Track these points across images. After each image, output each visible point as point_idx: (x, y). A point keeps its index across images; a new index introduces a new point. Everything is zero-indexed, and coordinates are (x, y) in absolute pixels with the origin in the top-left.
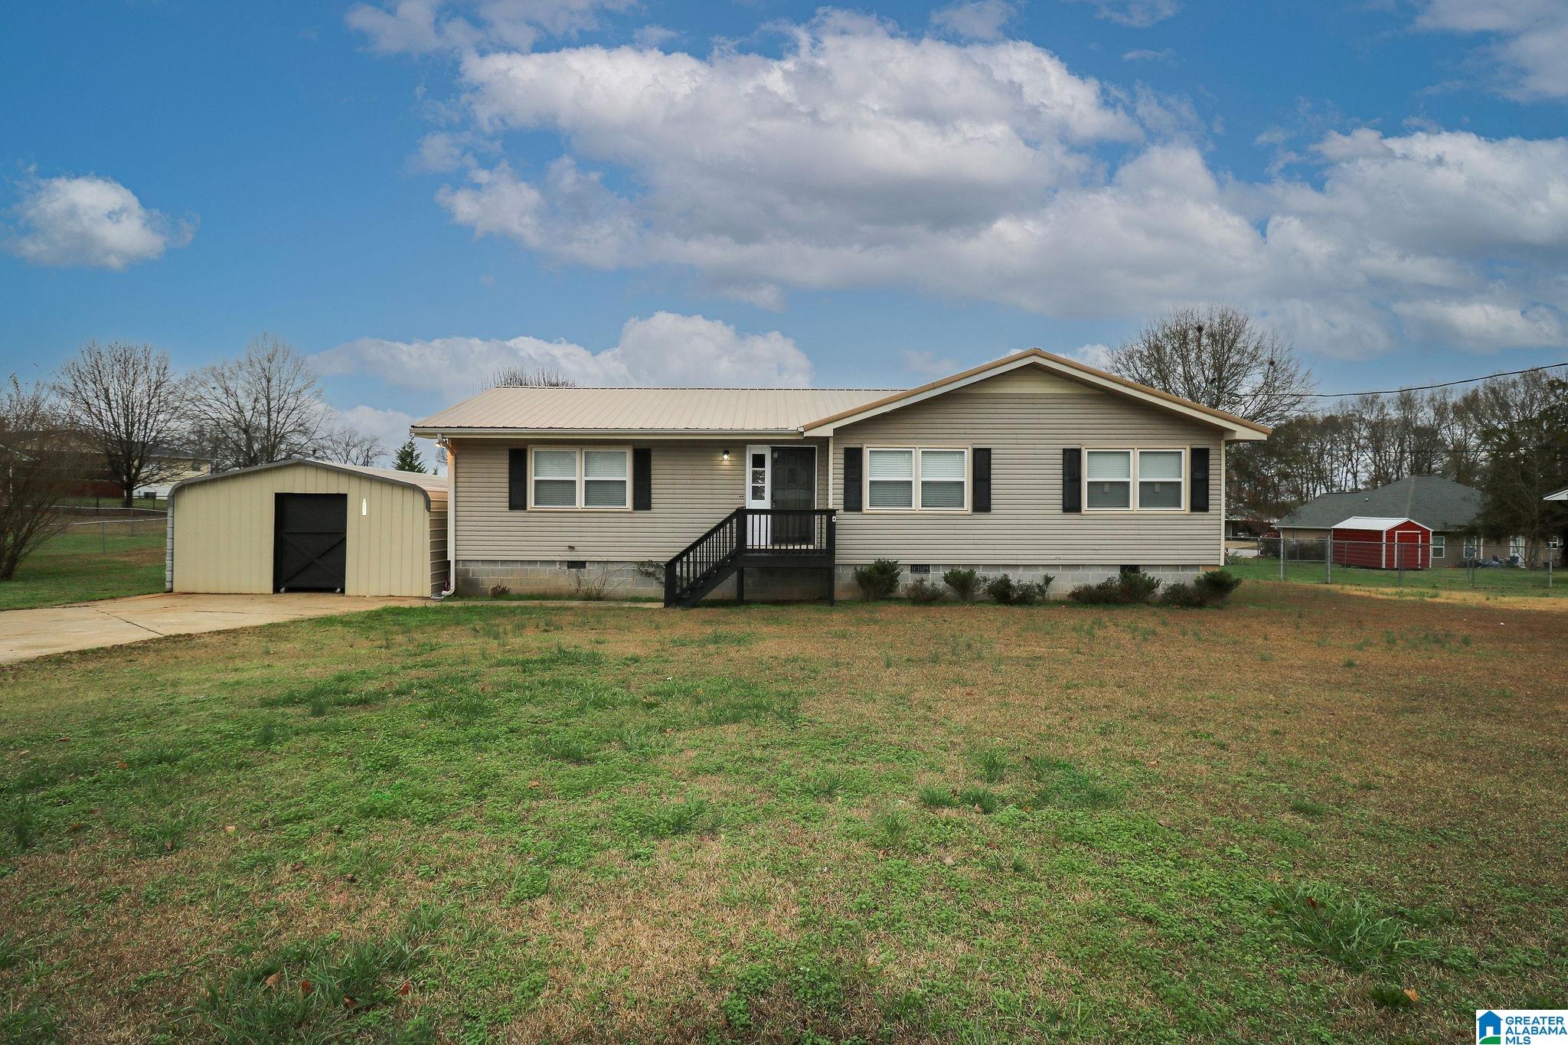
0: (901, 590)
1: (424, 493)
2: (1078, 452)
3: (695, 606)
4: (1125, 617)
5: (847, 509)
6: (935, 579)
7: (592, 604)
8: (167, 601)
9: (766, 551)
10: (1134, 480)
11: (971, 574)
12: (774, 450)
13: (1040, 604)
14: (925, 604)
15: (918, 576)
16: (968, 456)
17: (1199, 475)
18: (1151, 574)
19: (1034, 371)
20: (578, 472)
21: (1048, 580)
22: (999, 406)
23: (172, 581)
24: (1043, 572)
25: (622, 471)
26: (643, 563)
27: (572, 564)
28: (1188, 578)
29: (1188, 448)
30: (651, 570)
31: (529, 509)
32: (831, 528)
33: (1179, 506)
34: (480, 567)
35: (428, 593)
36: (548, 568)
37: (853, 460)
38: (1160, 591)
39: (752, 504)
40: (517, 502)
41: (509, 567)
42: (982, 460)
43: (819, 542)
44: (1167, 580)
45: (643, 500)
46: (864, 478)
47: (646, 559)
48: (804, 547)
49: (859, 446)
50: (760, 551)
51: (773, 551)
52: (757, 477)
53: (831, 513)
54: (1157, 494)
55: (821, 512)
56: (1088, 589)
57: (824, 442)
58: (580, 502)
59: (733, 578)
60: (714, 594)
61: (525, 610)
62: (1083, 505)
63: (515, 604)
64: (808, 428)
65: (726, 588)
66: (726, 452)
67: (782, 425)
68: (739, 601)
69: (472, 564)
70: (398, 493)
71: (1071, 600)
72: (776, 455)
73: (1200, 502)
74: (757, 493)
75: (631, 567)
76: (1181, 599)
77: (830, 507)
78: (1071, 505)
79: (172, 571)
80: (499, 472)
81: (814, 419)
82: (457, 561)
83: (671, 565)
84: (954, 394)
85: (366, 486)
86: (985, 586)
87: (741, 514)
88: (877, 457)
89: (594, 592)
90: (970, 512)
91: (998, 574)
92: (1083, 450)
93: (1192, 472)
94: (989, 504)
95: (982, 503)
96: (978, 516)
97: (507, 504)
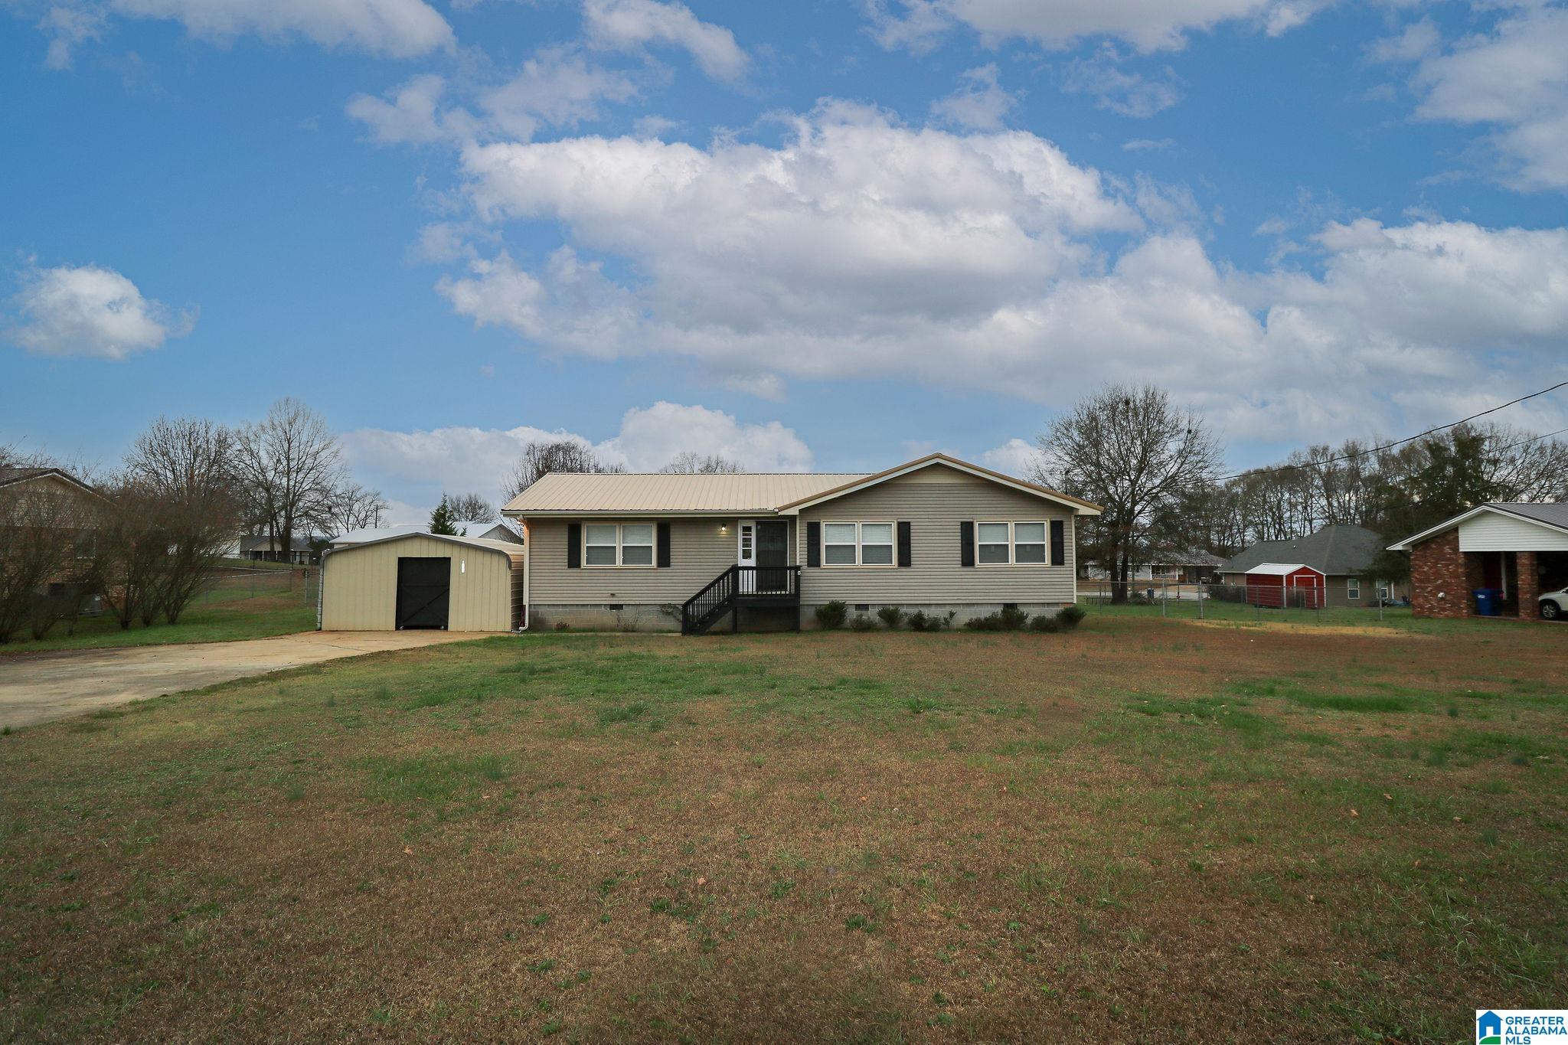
0: (848, 622)
1: (507, 556)
2: (971, 524)
3: (702, 635)
4: (1002, 639)
5: (809, 565)
6: (872, 615)
7: (630, 634)
8: (321, 637)
9: (753, 595)
10: (1011, 544)
11: (896, 611)
12: (758, 524)
13: (945, 630)
14: (863, 632)
15: (859, 612)
16: (894, 526)
17: (1057, 540)
18: (1021, 609)
19: (937, 468)
20: (619, 541)
21: (952, 614)
22: (916, 492)
23: (321, 623)
24: (948, 609)
25: (649, 540)
26: (663, 606)
27: (613, 607)
28: (1050, 613)
29: (1048, 521)
30: (670, 610)
31: (582, 567)
32: (798, 578)
33: (1044, 561)
34: (548, 609)
35: (509, 629)
36: (596, 609)
37: (814, 531)
38: (1029, 621)
39: (743, 562)
40: (574, 562)
41: (568, 609)
42: (904, 530)
43: (790, 589)
44: (1033, 614)
45: (664, 560)
46: (821, 543)
47: (667, 603)
48: (778, 593)
49: (818, 521)
50: (748, 595)
51: (757, 595)
52: (747, 542)
53: (798, 568)
54: (1028, 553)
55: (790, 568)
56: (978, 620)
57: (793, 518)
58: (619, 562)
59: (730, 614)
60: (716, 626)
61: (580, 638)
62: (975, 561)
63: (574, 634)
64: (781, 509)
65: (725, 621)
66: (724, 525)
67: (764, 506)
68: (734, 630)
69: (542, 607)
70: (487, 557)
71: (966, 627)
72: (759, 527)
73: (1058, 559)
74: (747, 555)
75: (651, 609)
76: (1043, 626)
77: (798, 564)
78: (968, 561)
79: (321, 615)
80: (560, 542)
81: (787, 503)
82: (530, 605)
83: (686, 606)
84: (888, 484)
85: (464, 552)
86: (906, 619)
87: (735, 570)
88: (830, 528)
89: (630, 627)
90: (896, 566)
91: (914, 611)
92: (975, 522)
93: (1052, 539)
94: (910, 561)
95: (905, 560)
96: (903, 569)
97: (567, 564)
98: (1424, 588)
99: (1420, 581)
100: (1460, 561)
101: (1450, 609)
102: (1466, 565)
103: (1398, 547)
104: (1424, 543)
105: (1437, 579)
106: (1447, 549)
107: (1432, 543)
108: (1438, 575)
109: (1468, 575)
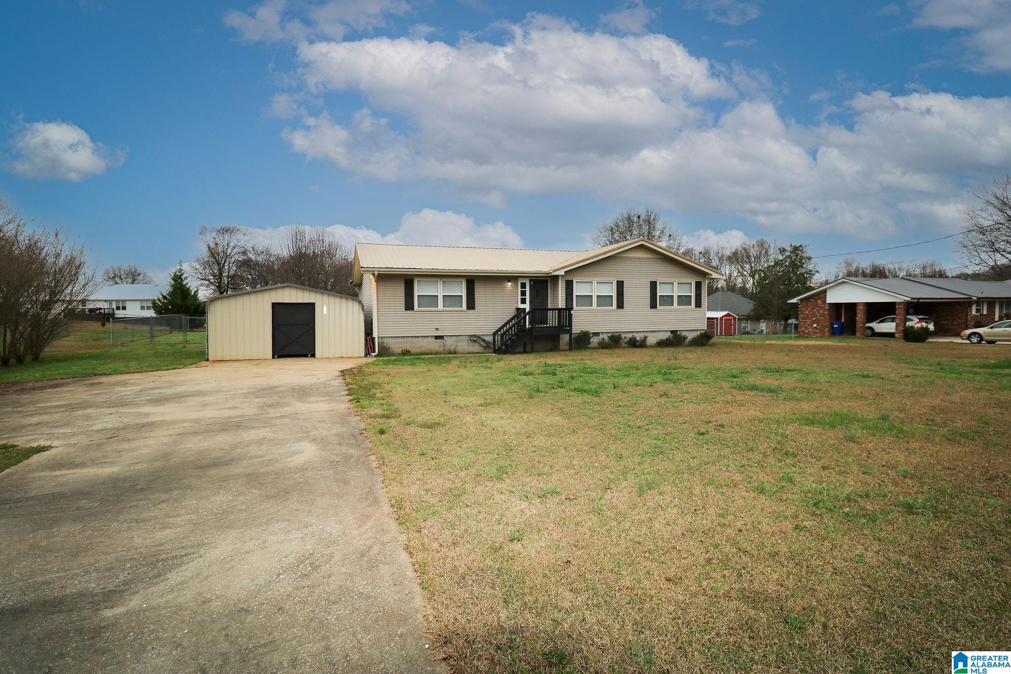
0: (591, 344)
1: (359, 301)
2: (656, 282)
6: (605, 338)
10: (675, 295)
11: (619, 336)
13: (646, 347)
14: (601, 349)
16: (615, 284)
17: (698, 293)
18: (683, 334)
19: (641, 247)
21: (646, 338)
22: (628, 262)
23: (208, 356)
24: (644, 334)
26: (471, 336)
27: (437, 337)
28: (694, 336)
29: (694, 281)
30: (475, 339)
31: (415, 310)
33: (691, 305)
34: (390, 340)
35: (363, 354)
36: (426, 340)
37: (569, 285)
39: (521, 306)
40: (409, 306)
41: (405, 340)
42: (620, 285)
45: (471, 305)
46: (574, 294)
47: (473, 334)
49: (571, 279)
54: (684, 300)
58: (440, 306)
62: (657, 306)
64: (554, 271)
66: (509, 282)
69: (386, 339)
70: (344, 302)
71: (654, 345)
73: (698, 304)
75: (467, 338)
77: (559, 307)
78: (653, 305)
79: (208, 348)
80: (399, 291)
81: (560, 266)
83: (494, 335)
84: (613, 256)
85: (325, 299)
86: (626, 341)
88: (578, 284)
90: (616, 309)
92: (658, 281)
93: (696, 291)
94: (623, 305)
95: (620, 305)
96: (619, 310)
97: (404, 308)
98: (805, 322)
99: (803, 318)
100: (826, 308)
101: (819, 333)
102: (829, 310)
103: (794, 301)
104: (807, 298)
105: (812, 318)
106: (819, 302)
107: (812, 298)
108: (814, 315)
109: (829, 315)
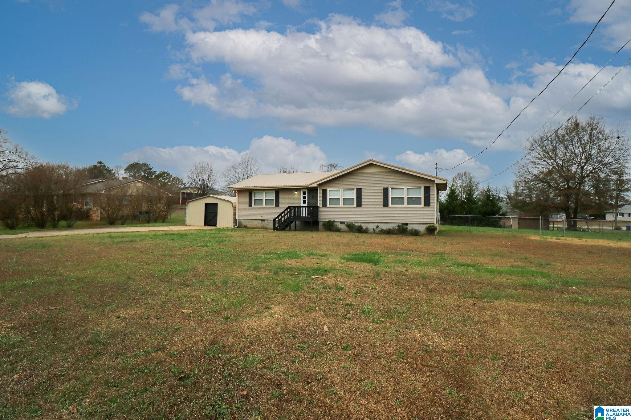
1: (232, 203)
2: (387, 189)
4: (398, 238)
5: (323, 206)
10: (406, 197)
11: (353, 225)
12: (308, 190)
13: (373, 233)
15: (341, 225)
16: (355, 190)
17: (427, 195)
18: (409, 225)
20: (263, 197)
21: (377, 227)
22: (363, 176)
23: (187, 223)
25: (273, 197)
27: (262, 220)
29: (423, 186)
31: (253, 206)
33: (421, 204)
35: (232, 226)
36: (257, 221)
37: (324, 192)
39: (302, 205)
40: (250, 205)
42: (359, 192)
45: (277, 204)
46: (327, 197)
49: (325, 188)
50: (304, 217)
51: (307, 217)
52: (304, 197)
53: (318, 207)
54: (413, 201)
56: (389, 229)
57: (317, 188)
58: (264, 205)
60: (288, 228)
62: (389, 204)
63: (249, 229)
64: (310, 184)
70: (227, 203)
71: (383, 232)
72: (308, 192)
73: (427, 203)
74: (304, 202)
77: (319, 205)
78: (386, 204)
79: (187, 221)
81: (312, 182)
82: (238, 219)
84: (352, 173)
87: (290, 208)
88: (330, 191)
90: (356, 207)
91: (359, 224)
92: (389, 188)
93: (424, 194)
94: (361, 204)
95: (359, 204)
96: (358, 208)
97: (248, 205)
